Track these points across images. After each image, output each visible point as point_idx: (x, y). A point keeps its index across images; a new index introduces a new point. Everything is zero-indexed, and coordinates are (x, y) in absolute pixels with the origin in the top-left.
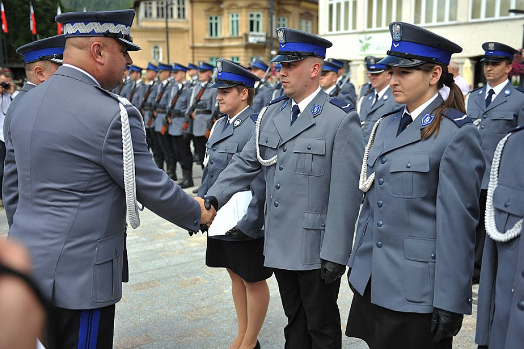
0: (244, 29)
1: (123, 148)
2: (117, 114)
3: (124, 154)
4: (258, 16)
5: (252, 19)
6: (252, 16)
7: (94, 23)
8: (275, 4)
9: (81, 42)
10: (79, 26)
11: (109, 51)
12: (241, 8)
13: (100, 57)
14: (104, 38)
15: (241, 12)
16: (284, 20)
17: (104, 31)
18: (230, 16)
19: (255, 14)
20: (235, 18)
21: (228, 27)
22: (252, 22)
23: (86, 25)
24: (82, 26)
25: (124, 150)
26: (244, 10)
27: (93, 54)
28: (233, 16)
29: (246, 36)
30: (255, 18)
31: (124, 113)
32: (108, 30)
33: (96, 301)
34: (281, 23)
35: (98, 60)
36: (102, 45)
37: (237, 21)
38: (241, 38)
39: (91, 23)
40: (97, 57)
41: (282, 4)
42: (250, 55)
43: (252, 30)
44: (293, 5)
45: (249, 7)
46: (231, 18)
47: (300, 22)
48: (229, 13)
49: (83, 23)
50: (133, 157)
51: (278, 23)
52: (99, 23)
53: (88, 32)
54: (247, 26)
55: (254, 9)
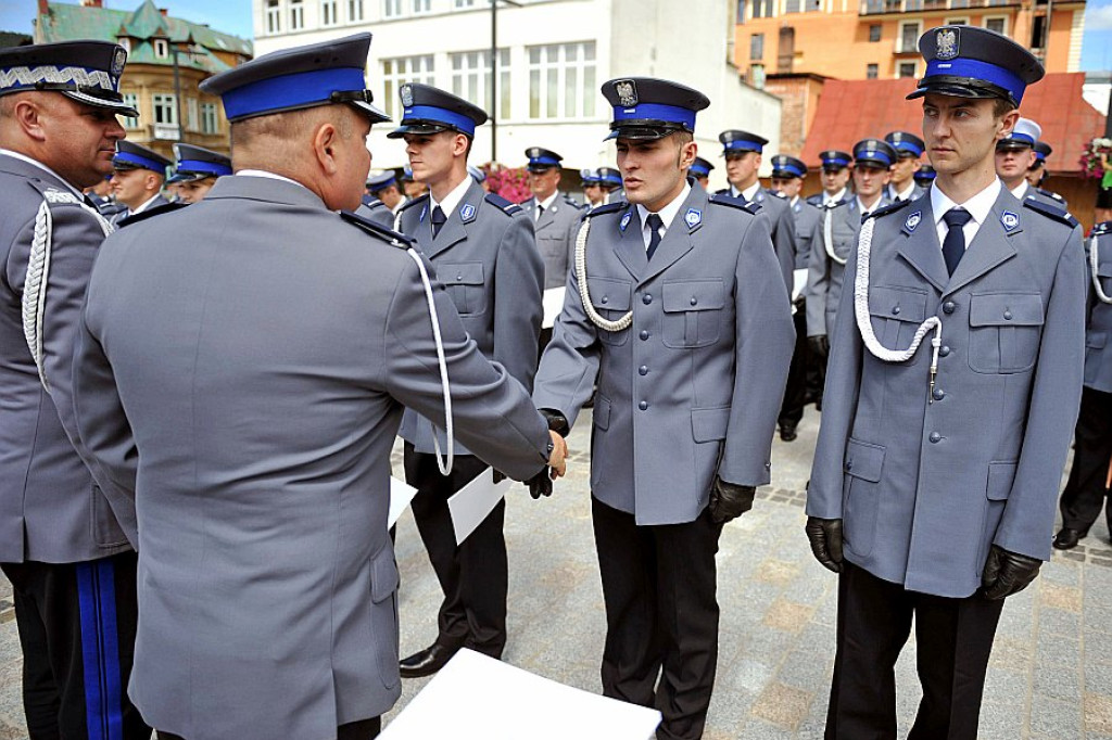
0: (147, 118)
4: (169, 99)
5: (158, 103)
6: (158, 99)
12: (141, 87)
15: (140, 93)
16: (212, 107)
19: (163, 97)
22: (159, 109)
26: (145, 90)
29: (151, 129)
30: (163, 103)
34: (208, 111)
38: (144, 131)
43: (159, 119)
45: (153, 86)
54: (151, 115)
55: (161, 89)
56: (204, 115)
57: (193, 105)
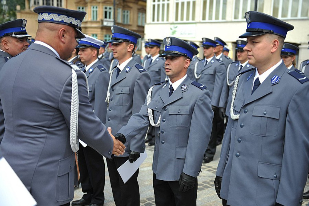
0: (101, 16)
1: (71, 99)
2: (70, 76)
3: (72, 103)
4: (110, 9)
5: (106, 10)
6: (106, 8)
7: (64, 16)
8: (122, 2)
9: (53, 27)
10: (54, 16)
11: (69, 35)
12: (99, 3)
13: (63, 38)
14: (68, 27)
15: (99, 5)
16: (127, 12)
17: (69, 22)
18: (92, 7)
19: (108, 7)
20: (95, 9)
21: (90, 14)
22: (106, 13)
23: (59, 16)
24: (56, 16)
25: (72, 101)
26: (101, 4)
27: (60, 36)
28: (93, 8)
29: (102, 21)
30: (108, 10)
31: (74, 75)
32: (71, 22)
33: (58, 201)
34: (126, 14)
35: (62, 40)
36: (66, 31)
37: (96, 11)
38: (99, 22)
39: (62, 15)
40: (62, 38)
41: (127, 2)
42: (105, 33)
43: (106, 17)
44: (134, 3)
45: (104, 3)
46: (92, 9)
47: (138, 14)
48: (91, 5)
49: (57, 15)
50: (78, 106)
51: (123, 14)
52: (67, 17)
53: (59, 21)
54: (103, 15)
55: (108, 4)
56: (124, 16)
57: (120, 11)
